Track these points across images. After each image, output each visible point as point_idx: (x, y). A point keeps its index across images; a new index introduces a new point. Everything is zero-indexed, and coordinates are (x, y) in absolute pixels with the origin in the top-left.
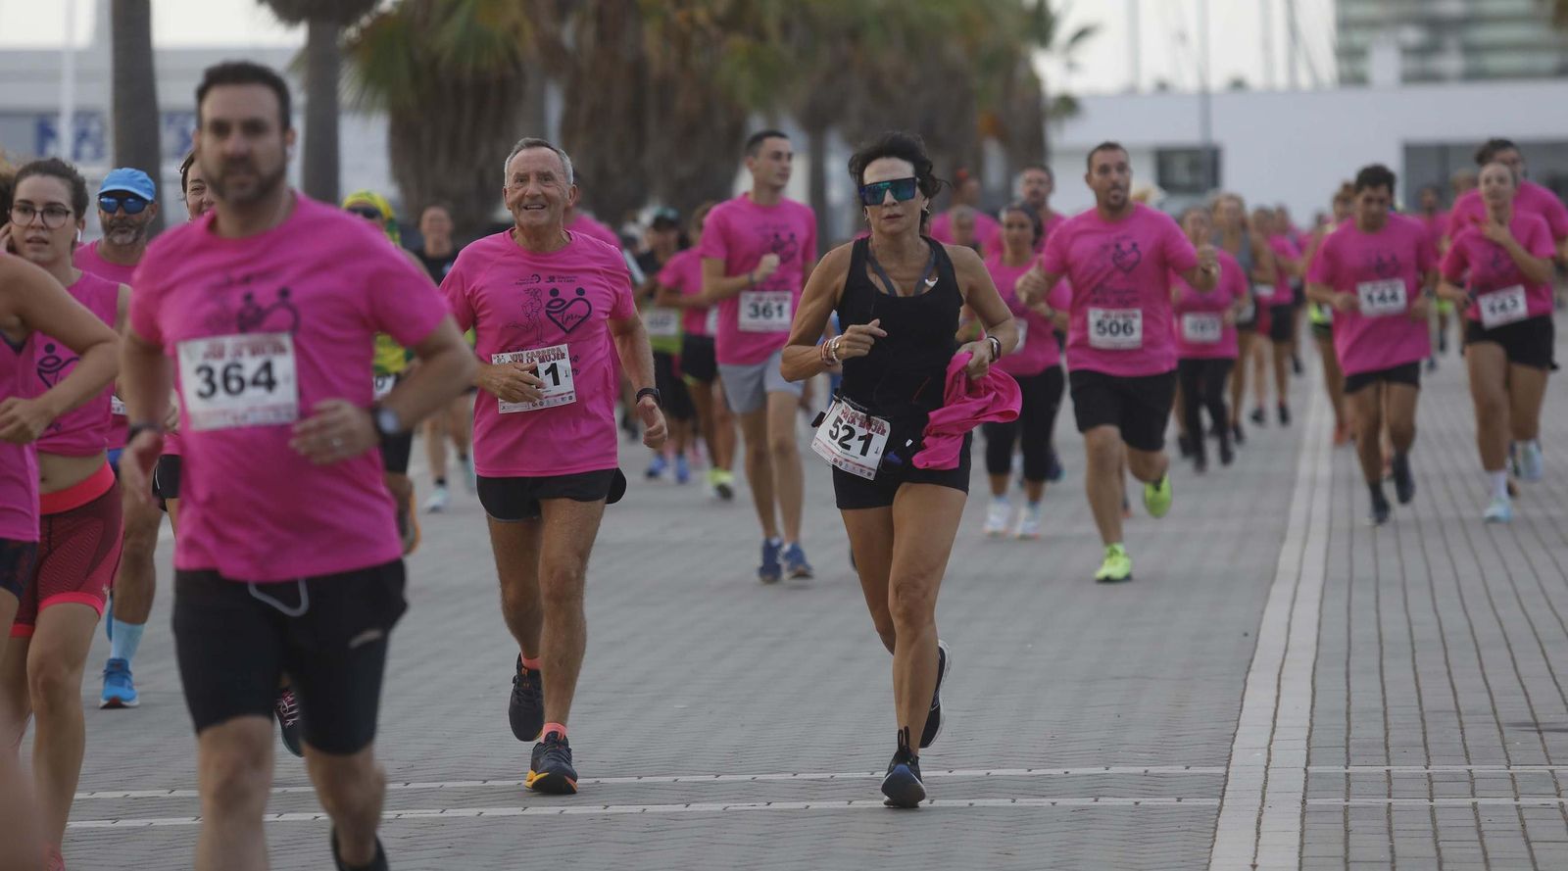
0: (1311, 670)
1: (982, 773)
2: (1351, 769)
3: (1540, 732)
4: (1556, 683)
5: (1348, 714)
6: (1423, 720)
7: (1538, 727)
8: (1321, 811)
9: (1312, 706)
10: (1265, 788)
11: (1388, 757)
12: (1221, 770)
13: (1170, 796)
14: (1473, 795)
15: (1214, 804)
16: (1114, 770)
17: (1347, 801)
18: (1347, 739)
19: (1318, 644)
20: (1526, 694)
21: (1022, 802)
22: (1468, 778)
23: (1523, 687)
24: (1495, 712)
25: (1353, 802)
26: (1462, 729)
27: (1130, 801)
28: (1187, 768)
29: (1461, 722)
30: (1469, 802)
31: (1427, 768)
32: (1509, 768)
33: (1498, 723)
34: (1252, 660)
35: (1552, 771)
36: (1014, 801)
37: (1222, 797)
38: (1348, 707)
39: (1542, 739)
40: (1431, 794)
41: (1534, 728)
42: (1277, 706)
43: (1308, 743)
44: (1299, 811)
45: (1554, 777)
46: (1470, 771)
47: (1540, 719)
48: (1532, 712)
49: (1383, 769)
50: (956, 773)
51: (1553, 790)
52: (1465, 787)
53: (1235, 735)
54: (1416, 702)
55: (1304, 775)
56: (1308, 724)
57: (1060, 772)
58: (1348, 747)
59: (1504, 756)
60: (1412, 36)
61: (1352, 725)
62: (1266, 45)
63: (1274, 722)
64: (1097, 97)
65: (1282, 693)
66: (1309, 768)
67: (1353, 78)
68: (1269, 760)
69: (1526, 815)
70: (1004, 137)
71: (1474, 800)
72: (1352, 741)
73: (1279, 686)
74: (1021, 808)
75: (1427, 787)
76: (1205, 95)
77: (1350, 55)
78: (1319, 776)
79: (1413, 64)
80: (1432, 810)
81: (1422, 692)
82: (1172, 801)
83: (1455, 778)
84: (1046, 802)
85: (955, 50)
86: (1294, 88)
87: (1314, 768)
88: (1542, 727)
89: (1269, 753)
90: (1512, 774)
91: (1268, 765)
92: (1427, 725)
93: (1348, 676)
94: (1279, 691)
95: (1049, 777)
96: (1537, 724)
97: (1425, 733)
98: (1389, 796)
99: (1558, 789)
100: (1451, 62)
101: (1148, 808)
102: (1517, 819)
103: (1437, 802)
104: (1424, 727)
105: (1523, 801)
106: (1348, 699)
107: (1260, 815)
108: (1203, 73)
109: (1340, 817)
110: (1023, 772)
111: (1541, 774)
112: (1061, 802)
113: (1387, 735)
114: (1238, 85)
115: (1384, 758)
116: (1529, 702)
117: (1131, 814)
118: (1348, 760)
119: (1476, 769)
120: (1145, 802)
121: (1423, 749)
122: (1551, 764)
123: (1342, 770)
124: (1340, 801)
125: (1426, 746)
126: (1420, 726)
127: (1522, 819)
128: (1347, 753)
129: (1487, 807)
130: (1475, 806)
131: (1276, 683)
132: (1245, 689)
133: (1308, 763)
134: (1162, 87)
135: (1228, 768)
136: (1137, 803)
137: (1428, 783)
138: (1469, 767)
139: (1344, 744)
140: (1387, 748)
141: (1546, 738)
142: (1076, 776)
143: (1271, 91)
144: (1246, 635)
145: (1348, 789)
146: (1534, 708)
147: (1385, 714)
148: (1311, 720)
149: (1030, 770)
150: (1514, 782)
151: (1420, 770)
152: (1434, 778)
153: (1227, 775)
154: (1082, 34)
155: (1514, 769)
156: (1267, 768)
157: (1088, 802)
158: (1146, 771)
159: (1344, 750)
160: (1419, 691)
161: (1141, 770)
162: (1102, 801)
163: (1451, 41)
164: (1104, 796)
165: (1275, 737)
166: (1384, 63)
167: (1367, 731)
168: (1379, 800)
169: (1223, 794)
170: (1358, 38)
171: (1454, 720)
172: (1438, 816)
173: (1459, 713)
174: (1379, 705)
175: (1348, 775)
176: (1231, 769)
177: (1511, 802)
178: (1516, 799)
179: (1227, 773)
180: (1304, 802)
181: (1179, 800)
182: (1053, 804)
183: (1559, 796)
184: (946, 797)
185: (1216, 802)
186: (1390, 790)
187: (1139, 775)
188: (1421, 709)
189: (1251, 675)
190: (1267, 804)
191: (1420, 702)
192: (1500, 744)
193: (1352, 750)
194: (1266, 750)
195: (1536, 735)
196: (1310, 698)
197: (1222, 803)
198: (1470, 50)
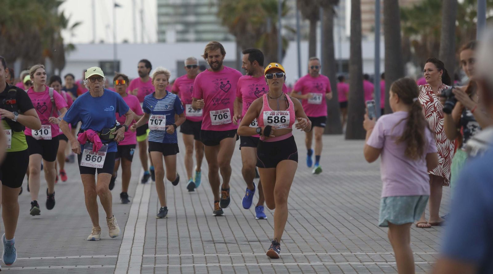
0: (145, 225)
1: (40, 258)
2: (156, 256)
3: (214, 243)
4: (220, 228)
5: (156, 238)
6: (179, 240)
7: (214, 242)
8: (147, 269)
9: (145, 236)
10: (129, 262)
11: (168, 251)
12: (116, 256)
13: (100, 265)
14: (193, 263)
15: (113, 267)
16: (82, 257)
17: (155, 265)
18: (156, 246)
19: (147, 217)
20: (211, 232)
21: (53, 267)
22: (192, 258)
23: (210, 229)
24: (201, 237)
25: (157, 266)
26: (191, 243)
27: (87, 267)
28: (105, 256)
29: (190, 240)
30: (192, 265)
31: (180, 255)
32: (204, 255)
33: (202, 241)
34: (127, 222)
35: (217, 255)
36: (50, 267)
37: (116, 265)
38: (156, 236)
39: (215, 245)
40: (181, 263)
41: (212, 242)
42: (134, 236)
43: (143, 248)
44: (140, 269)
45: (218, 257)
46: (193, 256)
47: (215, 239)
48: (212, 237)
49: (166, 255)
50: (31, 258)
51: (217, 261)
52: (191, 261)
53: (121, 245)
54: (177, 235)
55: (142, 257)
56: (144, 242)
57: (65, 257)
58: (156, 249)
59: (203, 251)
60: (180, 27)
61: (157, 241)
62: (134, 29)
63: (133, 241)
64: (81, 45)
65: (136, 232)
66: (143, 255)
67: (162, 41)
68: (131, 253)
69: (209, 269)
70: (51, 57)
71: (194, 265)
72: (157, 247)
73: (135, 230)
74: (52, 269)
75: (180, 261)
76: (115, 45)
77: (161, 33)
78: (146, 258)
79: (180, 37)
80: (181, 268)
81: (179, 232)
82: (100, 266)
83: (188, 258)
84: (60, 267)
85: (35, 28)
86: (143, 43)
87: (145, 255)
88: (215, 242)
89: (131, 251)
90: (205, 257)
91: (131, 254)
92: (180, 241)
93: (156, 227)
94: (135, 231)
95: (61, 259)
96: (213, 241)
97: (179, 244)
98: (168, 264)
99: (219, 261)
100: (191, 36)
101: (93, 268)
102: (206, 271)
103: (183, 265)
104: (179, 242)
105: (208, 265)
106: (156, 234)
107: (128, 270)
108: (115, 37)
109: (152, 271)
110: (53, 258)
111: (214, 256)
112: (65, 267)
113: (168, 245)
114: (126, 42)
115: (167, 252)
116: (211, 234)
117: (87, 270)
118: (156, 252)
119: (195, 255)
120: (91, 266)
121: (179, 249)
122: (217, 253)
123: (154, 256)
124: (153, 266)
125: (180, 248)
126: (178, 242)
127: (208, 271)
128: (155, 250)
129: (198, 267)
130: (194, 266)
131: (134, 229)
132: (124, 231)
133: (143, 254)
134: (102, 42)
135: (118, 255)
136: (89, 267)
137: (180, 259)
138: (193, 254)
139: (155, 248)
140: (168, 249)
141: (216, 245)
142: (70, 259)
143: (135, 44)
144: (125, 214)
145: (155, 262)
146: (213, 236)
147: (167, 238)
148: (144, 240)
149: (55, 257)
150: (206, 258)
151: (177, 255)
152: (182, 258)
153: (118, 258)
154: (76, 25)
155: (206, 255)
156: (130, 255)
157: (74, 267)
158: (92, 257)
159: (154, 249)
160: (178, 231)
161: (90, 257)
162: (78, 267)
163: (192, 29)
164: (79, 265)
165: (133, 246)
166: (171, 36)
167: (162, 244)
168: (164, 265)
169: (116, 264)
170: (164, 28)
171: (189, 239)
172: (182, 270)
173: (190, 237)
174: (166, 236)
175: (155, 257)
176: (119, 256)
177: (205, 265)
178: (206, 264)
179: (118, 257)
180: (141, 266)
181: (102, 266)
182: (62, 268)
183: (219, 263)
184: (27, 266)
185: (114, 266)
186: (168, 262)
187: (89, 258)
188: (179, 237)
189: (126, 226)
190: (130, 267)
191: (178, 234)
192: (202, 247)
193: (157, 250)
194: (130, 250)
195: (213, 244)
196: (144, 234)
197: (116, 267)
198: (197, 32)
